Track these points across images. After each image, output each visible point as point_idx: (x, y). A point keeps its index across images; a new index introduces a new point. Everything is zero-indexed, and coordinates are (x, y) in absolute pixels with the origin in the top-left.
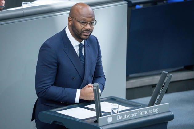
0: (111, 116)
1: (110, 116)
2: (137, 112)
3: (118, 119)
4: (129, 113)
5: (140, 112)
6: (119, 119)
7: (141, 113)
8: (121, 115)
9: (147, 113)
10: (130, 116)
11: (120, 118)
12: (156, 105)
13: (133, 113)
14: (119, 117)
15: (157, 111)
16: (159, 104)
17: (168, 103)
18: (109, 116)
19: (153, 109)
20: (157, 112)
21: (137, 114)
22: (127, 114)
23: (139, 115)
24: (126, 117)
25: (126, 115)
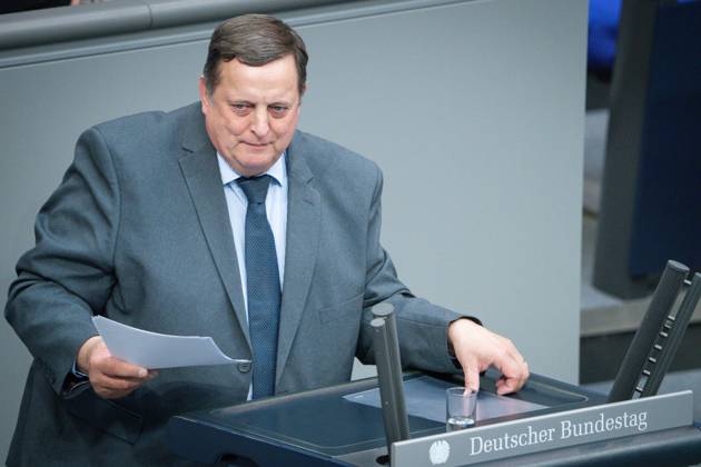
0: (445, 439)
1: (441, 439)
2: (556, 424)
3: (473, 453)
4: (524, 428)
5: (566, 425)
6: (477, 449)
7: (572, 428)
8: (486, 436)
9: (599, 429)
10: (524, 439)
11: (484, 446)
12: (641, 397)
13: (537, 427)
14: (477, 442)
15: (640, 422)
16: (654, 394)
17: (690, 392)
18: (437, 440)
19: (626, 416)
20: (642, 427)
21: (557, 434)
22: (512, 431)
23: (563, 437)
24: (509, 442)
25: (506, 438)
